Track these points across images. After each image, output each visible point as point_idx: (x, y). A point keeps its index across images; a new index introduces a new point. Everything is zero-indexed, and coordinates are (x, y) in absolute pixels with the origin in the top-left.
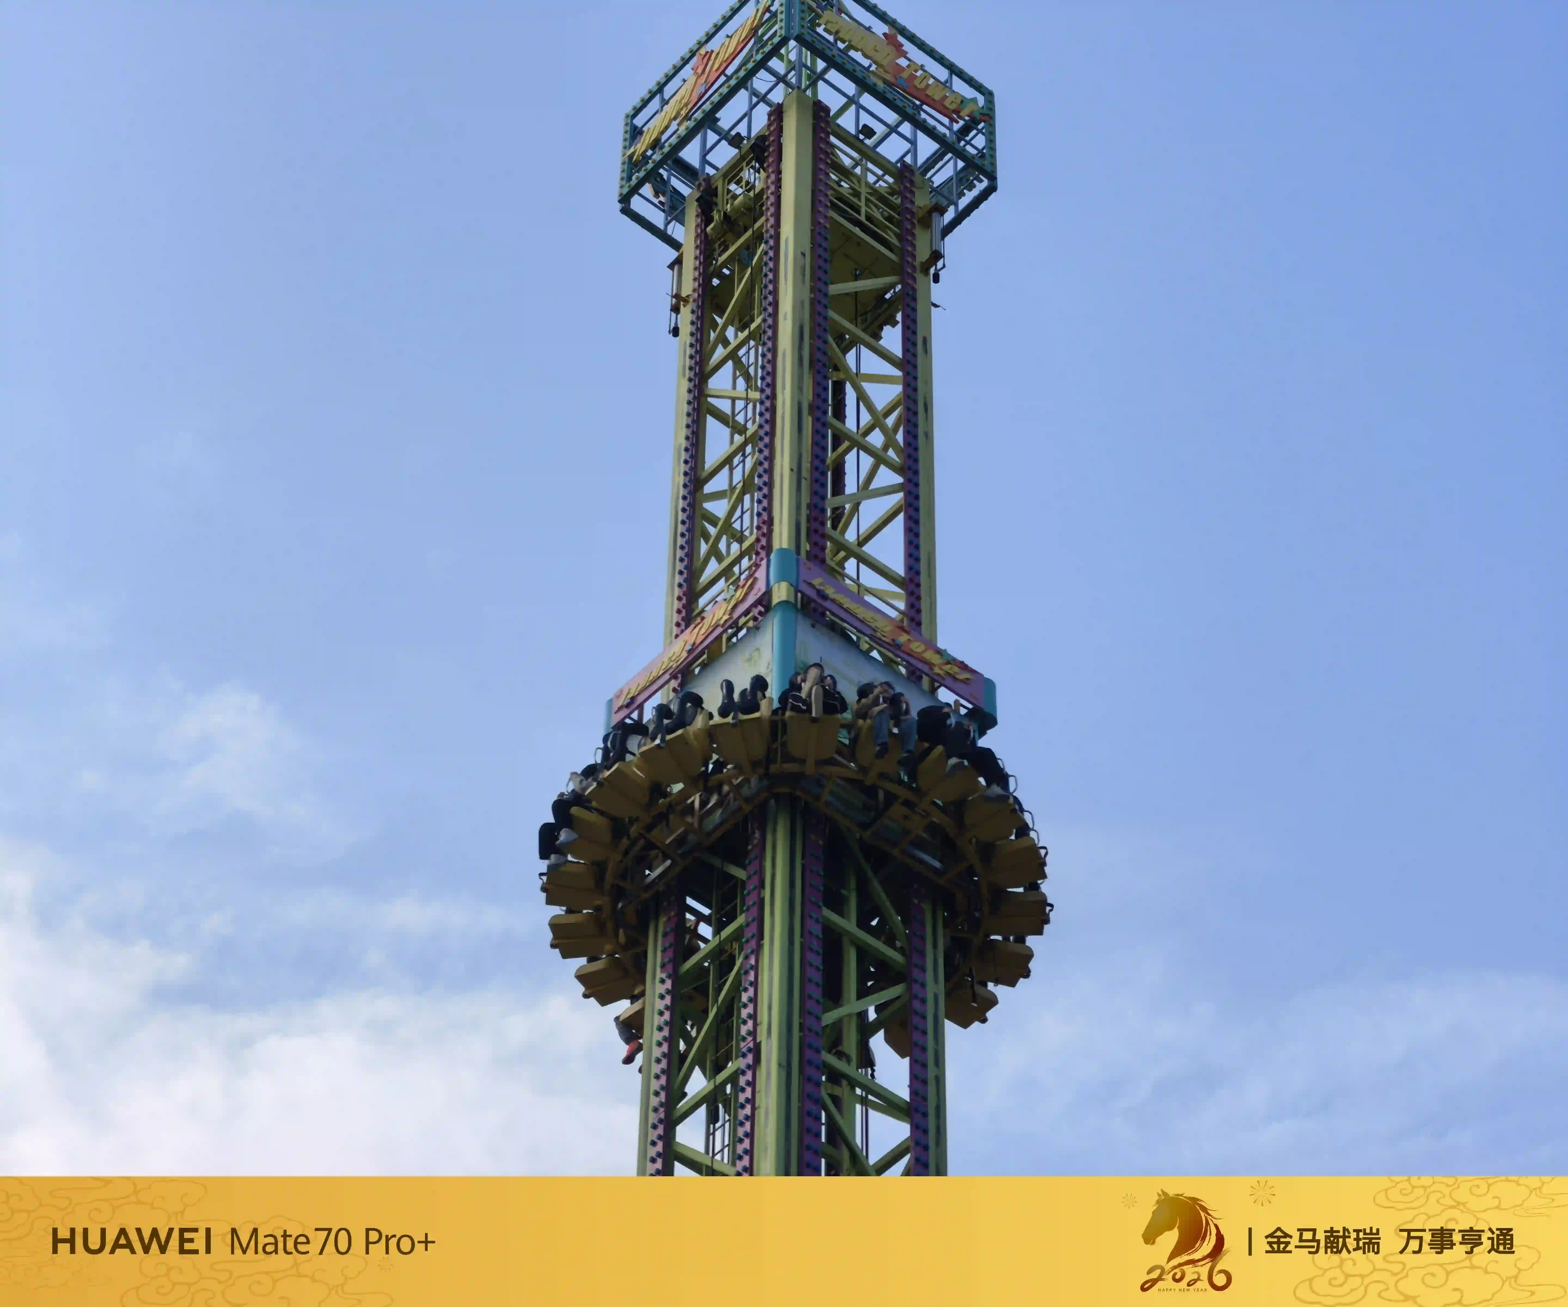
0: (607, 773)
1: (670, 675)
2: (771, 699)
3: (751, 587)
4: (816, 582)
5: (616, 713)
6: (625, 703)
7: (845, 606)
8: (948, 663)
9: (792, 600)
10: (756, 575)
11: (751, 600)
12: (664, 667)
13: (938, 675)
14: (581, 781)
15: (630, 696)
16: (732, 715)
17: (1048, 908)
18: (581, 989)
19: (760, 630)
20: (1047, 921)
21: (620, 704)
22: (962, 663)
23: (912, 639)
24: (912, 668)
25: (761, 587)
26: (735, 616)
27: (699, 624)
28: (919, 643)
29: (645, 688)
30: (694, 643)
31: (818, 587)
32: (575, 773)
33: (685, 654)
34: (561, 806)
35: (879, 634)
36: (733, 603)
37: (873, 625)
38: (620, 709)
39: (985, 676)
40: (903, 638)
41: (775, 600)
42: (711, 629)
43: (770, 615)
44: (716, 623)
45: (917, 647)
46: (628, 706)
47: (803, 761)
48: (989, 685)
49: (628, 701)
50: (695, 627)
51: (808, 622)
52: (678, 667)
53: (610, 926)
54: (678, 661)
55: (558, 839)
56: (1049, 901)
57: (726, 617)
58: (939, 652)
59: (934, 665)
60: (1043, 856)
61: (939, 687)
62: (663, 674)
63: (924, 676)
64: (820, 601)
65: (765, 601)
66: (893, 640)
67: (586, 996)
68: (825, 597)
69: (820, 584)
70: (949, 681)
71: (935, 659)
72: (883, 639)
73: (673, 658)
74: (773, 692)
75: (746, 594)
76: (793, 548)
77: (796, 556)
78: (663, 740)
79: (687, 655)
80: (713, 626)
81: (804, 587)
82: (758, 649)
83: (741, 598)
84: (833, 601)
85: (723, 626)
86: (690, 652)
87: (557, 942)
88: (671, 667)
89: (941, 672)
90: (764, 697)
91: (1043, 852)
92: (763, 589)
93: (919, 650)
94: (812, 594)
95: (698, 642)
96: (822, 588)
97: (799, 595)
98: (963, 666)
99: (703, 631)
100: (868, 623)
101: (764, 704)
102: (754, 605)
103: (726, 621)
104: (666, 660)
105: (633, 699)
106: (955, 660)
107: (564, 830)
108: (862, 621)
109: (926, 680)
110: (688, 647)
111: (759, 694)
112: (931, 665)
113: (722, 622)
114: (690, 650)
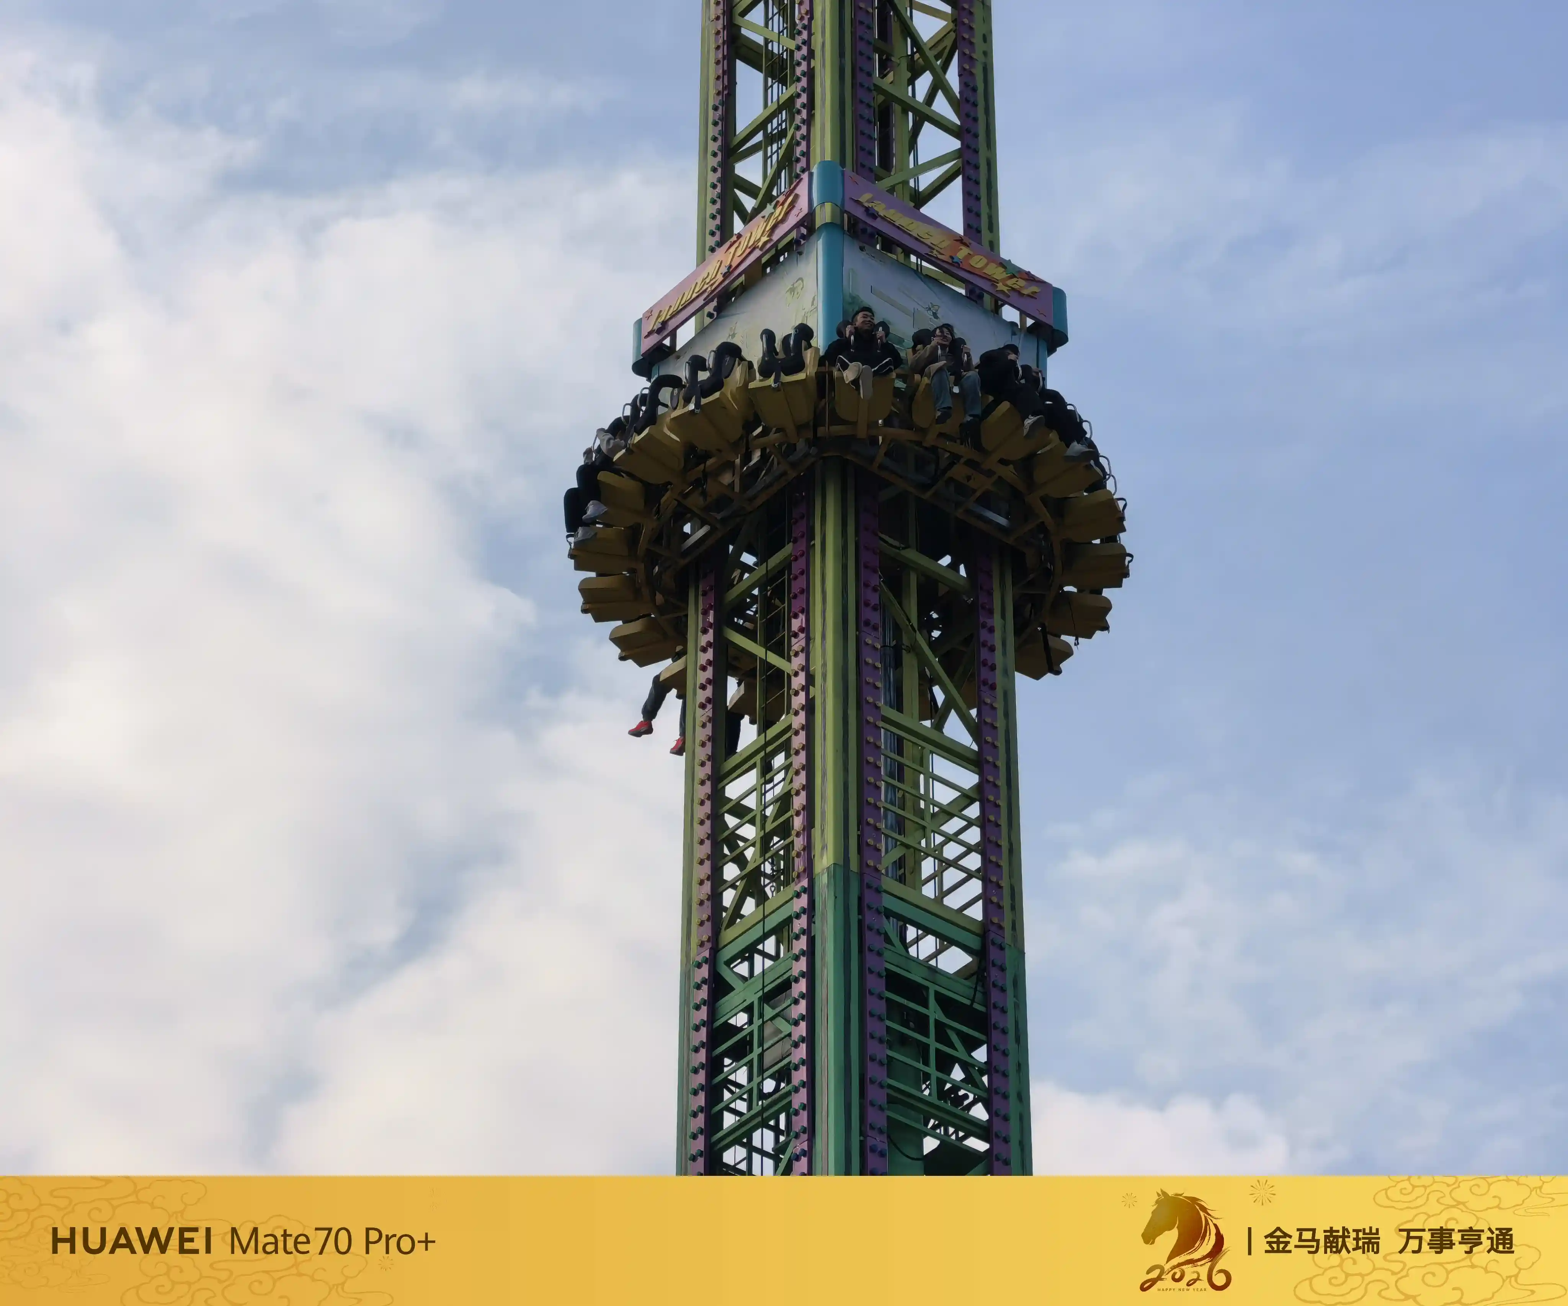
0: (637, 438)
1: (704, 300)
2: (817, 350)
3: (792, 206)
4: (864, 198)
5: (646, 337)
6: (656, 328)
7: (897, 224)
8: (1013, 276)
9: (838, 222)
10: (797, 191)
11: (792, 220)
12: (697, 289)
13: (1002, 292)
14: (608, 441)
15: (661, 320)
16: (773, 377)
17: (1128, 559)
18: (616, 651)
19: (804, 255)
20: (1126, 575)
21: (650, 329)
22: (1028, 273)
23: (971, 253)
24: (971, 286)
25: (803, 206)
26: (775, 237)
27: (735, 242)
28: (980, 257)
29: (678, 312)
30: (730, 266)
31: (866, 205)
32: (602, 430)
33: (720, 278)
34: (586, 473)
35: (935, 252)
36: (772, 223)
37: (928, 242)
38: (650, 333)
39: (1054, 285)
40: (962, 253)
41: (818, 223)
42: (748, 251)
43: (814, 237)
44: (753, 244)
45: (978, 262)
46: (659, 331)
47: (855, 424)
48: (1058, 296)
49: (658, 325)
50: (731, 246)
51: (856, 245)
52: (713, 291)
53: (645, 591)
54: (712, 285)
55: (586, 513)
56: (1128, 552)
57: (765, 239)
58: (1005, 265)
59: (997, 281)
60: (1121, 509)
61: (1002, 305)
62: (697, 297)
63: (985, 294)
64: (869, 221)
65: (808, 222)
66: (952, 258)
67: (622, 658)
68: (874, 216)
69: (868, 201)
70: (1014, 297)
71: (998, 273)
72: (940, 256)
73: (708, 280)
74: (820, 341)
75: (787, 213)
76: (838, 160)
77: (841, 168)
78: (698, 405)
79: (722, 278)
80: (750, 248)
81: (850, 207)
82: (801, 279)
83: (780, 218)
84: (884, 218)
85: (761, 249)
86: (726, 276)
87: (588, 606)
88: (705, 290)
89: (1005, 289)
90: (810, 346)
91: (1121, 504)
92: (805, 210)
93: (979, 266)
94: (859, 213)
95: (734, 265)
96: (870, 205)
97: (846, 216)
98: (1030, 278)
99: (739, 252)
100: (922, 239)
101: (809, 357)
102: (797, 226)
103: (765, 243)
104: (699, 281)
105: (664, 324)
106: (1020, 271)
107: (591, 502)
108: (916, 239)
109: (987, 298)
110: (724, 270)
111: (804, 343)
112: (993, 282)
113: (760, 244)
114: (725, 273)
